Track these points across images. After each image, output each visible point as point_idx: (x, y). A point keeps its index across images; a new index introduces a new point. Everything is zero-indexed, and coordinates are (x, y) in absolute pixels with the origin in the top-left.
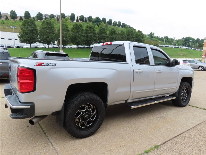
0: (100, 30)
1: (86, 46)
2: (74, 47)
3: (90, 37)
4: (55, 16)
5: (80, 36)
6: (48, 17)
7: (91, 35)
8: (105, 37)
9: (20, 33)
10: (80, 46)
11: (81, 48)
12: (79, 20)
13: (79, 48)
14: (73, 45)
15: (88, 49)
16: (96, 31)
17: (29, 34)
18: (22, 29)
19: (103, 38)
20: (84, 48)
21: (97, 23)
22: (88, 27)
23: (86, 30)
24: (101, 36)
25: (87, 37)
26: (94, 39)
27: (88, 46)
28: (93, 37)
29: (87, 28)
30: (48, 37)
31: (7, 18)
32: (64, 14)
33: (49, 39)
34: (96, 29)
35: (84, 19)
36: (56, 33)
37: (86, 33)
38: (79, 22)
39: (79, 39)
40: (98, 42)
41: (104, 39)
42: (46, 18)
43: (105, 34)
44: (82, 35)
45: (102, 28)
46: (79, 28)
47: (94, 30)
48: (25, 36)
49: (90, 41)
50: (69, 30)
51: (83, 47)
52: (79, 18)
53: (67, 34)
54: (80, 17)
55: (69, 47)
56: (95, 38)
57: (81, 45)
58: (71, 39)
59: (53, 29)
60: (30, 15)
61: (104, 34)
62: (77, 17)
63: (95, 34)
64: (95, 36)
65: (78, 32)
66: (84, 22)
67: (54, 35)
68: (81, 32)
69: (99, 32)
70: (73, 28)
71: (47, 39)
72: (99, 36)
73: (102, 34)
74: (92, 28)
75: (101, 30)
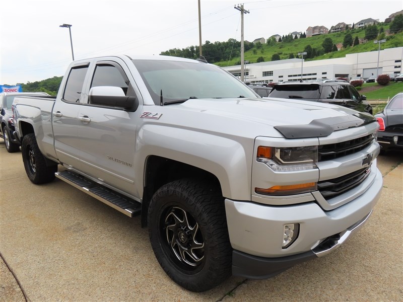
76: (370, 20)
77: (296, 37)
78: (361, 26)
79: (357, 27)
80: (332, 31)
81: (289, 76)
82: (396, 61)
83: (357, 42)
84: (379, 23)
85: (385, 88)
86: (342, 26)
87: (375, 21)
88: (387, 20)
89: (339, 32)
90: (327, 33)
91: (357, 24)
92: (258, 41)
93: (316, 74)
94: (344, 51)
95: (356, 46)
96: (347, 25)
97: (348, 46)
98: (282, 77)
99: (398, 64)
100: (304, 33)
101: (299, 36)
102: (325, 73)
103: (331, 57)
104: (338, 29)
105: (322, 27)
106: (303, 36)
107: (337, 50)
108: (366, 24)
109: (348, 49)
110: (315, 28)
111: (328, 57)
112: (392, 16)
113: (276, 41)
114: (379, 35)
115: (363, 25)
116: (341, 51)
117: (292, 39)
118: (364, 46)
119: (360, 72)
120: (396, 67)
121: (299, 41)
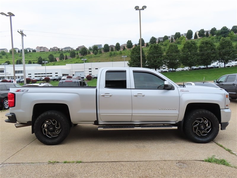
0: (221, 44)
1: (202, 67)
2: (187, 69)
3: (207, 55)
4: (170, 37)
5: (193, 55)
6: (162, 40)
7: (208, 52)
8: (230, 51)
9: (129, 61)
10: (194, 67)
11: (195, 69)
12: (198, 36)
13: (193, 69)
14: (185, 67)
15: (205, 69)
16: (215, 46)
17: (137, 61)
18: (131, 57)
19: (227, 53)
20: (200, 68)
21: (224, 35)
22: (203, 43)
23: (201, 47)
24: (224, 51)
25: (203, 55)
26: (212, 57)
27: (206, 67)
28: (212, 53)
29: (202, 45)
30: (155, 61)
31: (124, 49)
32: (179, 33)
33: (156, 64)
34: (215, 44)
35: (205, 33)
36: (164, 56)
37: (201, 51)
38: (198, 37)
39: (191, 59)
40: (219, 60)
41: (228, 55)
42: (159, 42)
43: (230, 48)
44: (196, 54)
45: (225, 40)
46: (191, 46)
47: (211, 45)
48: (133, 63)
49: (207, 59)
50: (178, 51)
51: (198, 68)
52: (197, 33)
53: (176, 55)
54: (199, 32)
55: (180, 69)
56: (214, 55)
57: (195, 65)
58: (182, 60)
59: (160, 52)
60: (144, 42)
61: (228, 48)
62: (196, 33)
63: (215, 50)
64: (214, 53)
65: (190, 51)
66: (204, 37)
67: (162, 58)
68: (194, 51)
69: (220, 46)
70: (184, 48)
71: (154, 63)
72: (220, 52)
73: (225, 49)
74: (210, 44)
75: (224, 43)
76: (69, 48)
77: (30, 51)
78: (65, 50)
79: (63, 50)
80: (51, 50)
81: (35, 74)
82: (89, 69)
83: (66, 58)
84: (74, 50)
85: (91, 81)
86: (56, 49)
87: (72, 49)
88: (77, 49)
89: (55, 52)
90: (48, 51)
91: (63, 49)
92: (2, 51)
93: (51, 73)
94: (61, 62)
95: (66, 60)
96: (59, 49)
97: (62, 59)
98: (31, 74)
99: (90, 70)
100: (35, 50)
101: (31, 51)
102: (57, 73)
103: (54, 65)
104: (54, 50)
105: (45, 48)
106: (34, 51)
107: (57, 61)
108: (68, 49)
109: (63, 61)
110: (41, 48)
111: (53, 65)
112: (79, 47)
113: (16, 52)
114: (76, 55)
115: (66, 50)
116: (59, 62)
117: (27, 52)
118: (70, 60)
119: (74, 73)
120: (90, 72)
121: (32, 53)
